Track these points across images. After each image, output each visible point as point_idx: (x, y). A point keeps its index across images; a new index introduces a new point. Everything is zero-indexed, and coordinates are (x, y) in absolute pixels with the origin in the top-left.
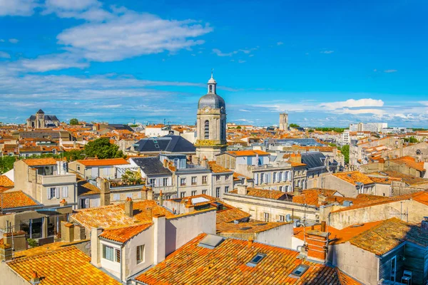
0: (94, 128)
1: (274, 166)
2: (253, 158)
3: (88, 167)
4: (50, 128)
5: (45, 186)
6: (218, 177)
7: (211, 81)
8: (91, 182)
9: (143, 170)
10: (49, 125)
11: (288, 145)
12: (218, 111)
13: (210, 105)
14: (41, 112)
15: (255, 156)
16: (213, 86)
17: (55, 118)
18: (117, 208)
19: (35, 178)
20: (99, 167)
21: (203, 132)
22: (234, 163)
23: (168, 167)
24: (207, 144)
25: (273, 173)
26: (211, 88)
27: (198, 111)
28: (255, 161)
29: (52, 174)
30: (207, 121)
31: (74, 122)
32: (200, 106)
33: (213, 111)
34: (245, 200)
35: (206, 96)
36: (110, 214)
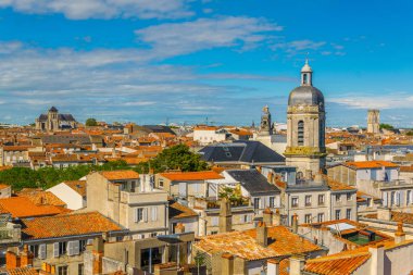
0: (126, 131)
1: (408, 182)
2: (378, 172)
3: (175, 182)
4: (65, 130)
5: (131, 205)
6: (338, 196)
7: (306, 68)
8: (179, 202)
9: (244, 186)
10: (64, 127)
11: (400, 153)
12: (316, 109)
13: (306, 101)
14: (54, 110)
15: (380, 168)
16: (308, 75)
17: (70, 118)
18: (244, 236)
19: (117, 195)
20: (189, 181)
21: (295, 136)
22: (353, 178)
23: (274, 183)
24: (301, 152)
25: (406, 191)
26: (305, 79)
27: (289, 109)
28: (380, 175)
29: (133, 191)
30: (301, 121)
31: (92, 123)
32: (292, 102)
33: (310, 109)
34: (388, 227)
35: (299, 89)
36: (238, 243)
